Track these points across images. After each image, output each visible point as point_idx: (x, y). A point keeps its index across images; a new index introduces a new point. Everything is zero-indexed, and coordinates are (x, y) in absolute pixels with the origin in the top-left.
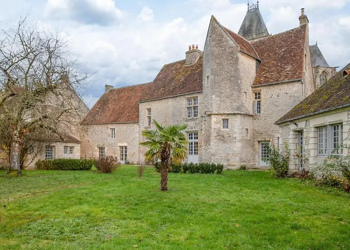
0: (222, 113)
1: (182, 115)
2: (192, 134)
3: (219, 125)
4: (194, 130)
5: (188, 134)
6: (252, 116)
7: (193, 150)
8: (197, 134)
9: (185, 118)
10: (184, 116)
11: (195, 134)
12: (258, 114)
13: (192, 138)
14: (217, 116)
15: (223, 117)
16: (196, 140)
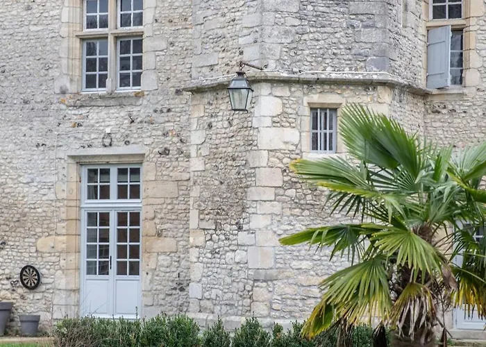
0: (307, 75)
1: (54, 73)
2: (105, 172)
3: (292, 135)
4: (120, 149)
5: (84, 171)
6: (424, 95)
7: (113, 252)
8: (136, 172)
9: (72, 88)
10: (65, 82)
11: (122, 172)
12: (456, 89)
13: (105, 193)
14: (284, 91)
15: (316, 98)
16: (129, 204)
